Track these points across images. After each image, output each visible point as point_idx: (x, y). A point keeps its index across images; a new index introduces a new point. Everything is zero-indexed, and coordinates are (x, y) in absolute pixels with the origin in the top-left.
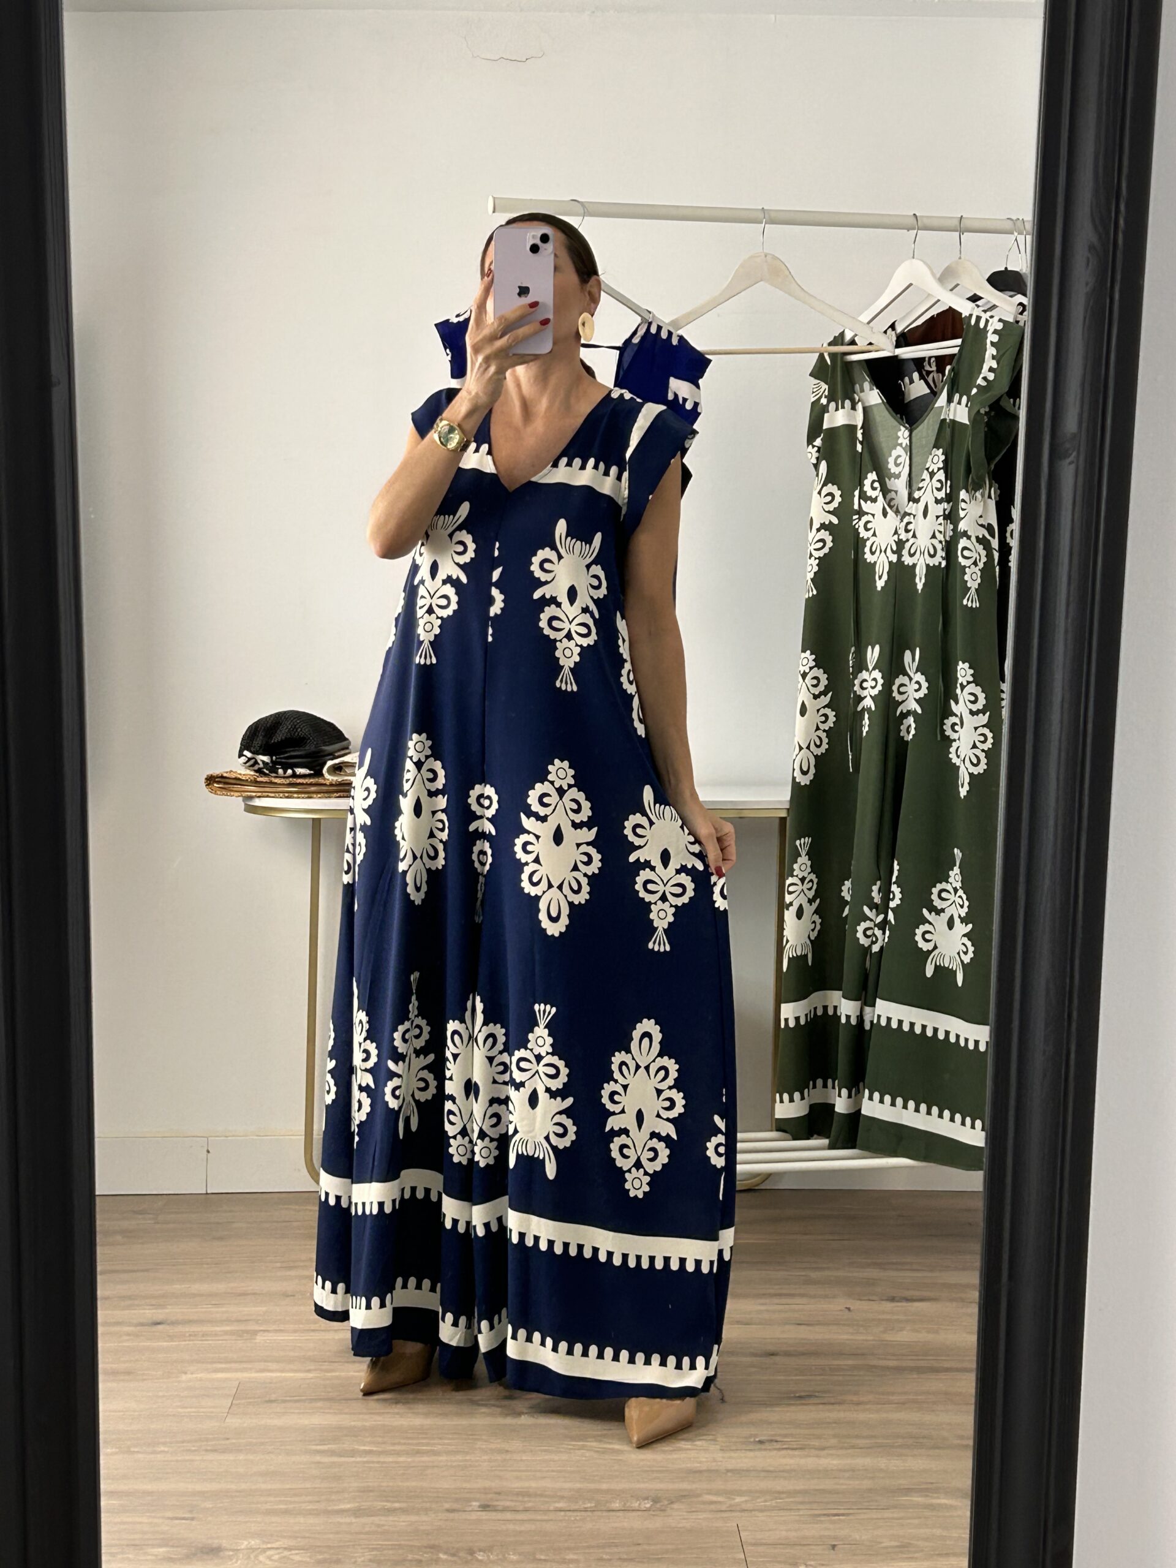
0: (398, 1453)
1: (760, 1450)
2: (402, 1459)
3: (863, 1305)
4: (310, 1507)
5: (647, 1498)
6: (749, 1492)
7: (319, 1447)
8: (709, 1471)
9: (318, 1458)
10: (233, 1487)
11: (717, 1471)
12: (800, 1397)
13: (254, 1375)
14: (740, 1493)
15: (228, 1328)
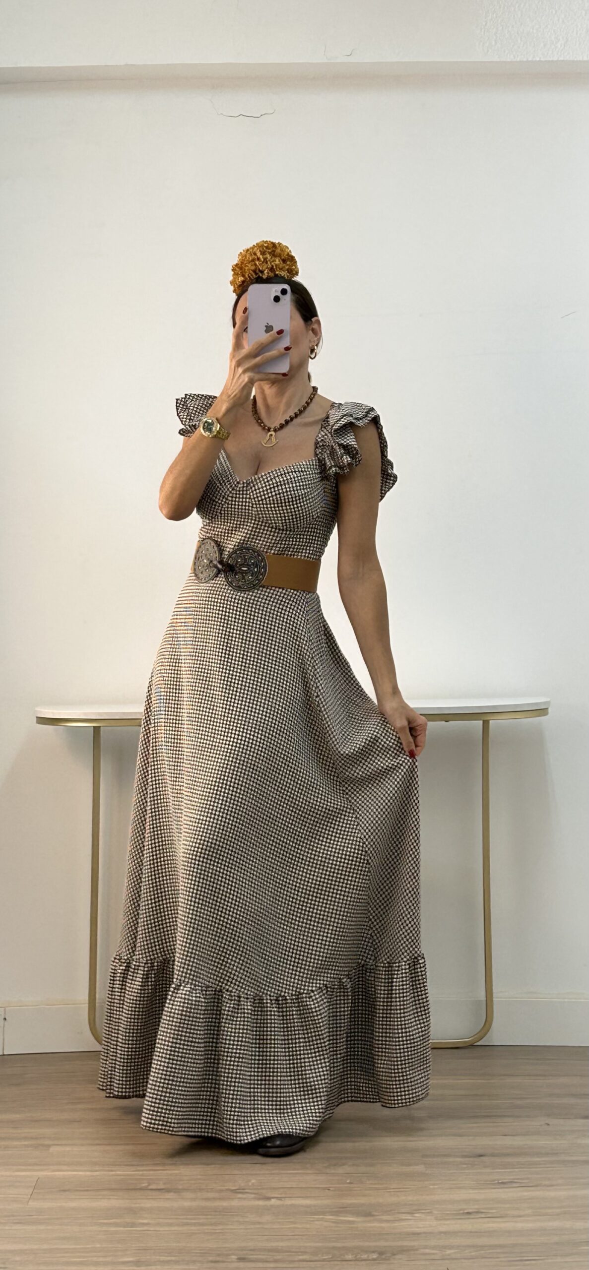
0: (171, 1225)
1: (469, 1218)
2: (173, 1229)
3: (561, 1121)
4: (101, 1259)
5: (374, 1252)
6: (458, 1247)
7: (105, 1221)
8: (425, 1233)
9: (104, 1228)
10: (35, 1247)
11: (430, 1233)
12: (503, 1183)
13: (49, 1173)
14: (451, 1247)
15: (26, 1143)
